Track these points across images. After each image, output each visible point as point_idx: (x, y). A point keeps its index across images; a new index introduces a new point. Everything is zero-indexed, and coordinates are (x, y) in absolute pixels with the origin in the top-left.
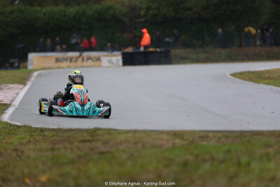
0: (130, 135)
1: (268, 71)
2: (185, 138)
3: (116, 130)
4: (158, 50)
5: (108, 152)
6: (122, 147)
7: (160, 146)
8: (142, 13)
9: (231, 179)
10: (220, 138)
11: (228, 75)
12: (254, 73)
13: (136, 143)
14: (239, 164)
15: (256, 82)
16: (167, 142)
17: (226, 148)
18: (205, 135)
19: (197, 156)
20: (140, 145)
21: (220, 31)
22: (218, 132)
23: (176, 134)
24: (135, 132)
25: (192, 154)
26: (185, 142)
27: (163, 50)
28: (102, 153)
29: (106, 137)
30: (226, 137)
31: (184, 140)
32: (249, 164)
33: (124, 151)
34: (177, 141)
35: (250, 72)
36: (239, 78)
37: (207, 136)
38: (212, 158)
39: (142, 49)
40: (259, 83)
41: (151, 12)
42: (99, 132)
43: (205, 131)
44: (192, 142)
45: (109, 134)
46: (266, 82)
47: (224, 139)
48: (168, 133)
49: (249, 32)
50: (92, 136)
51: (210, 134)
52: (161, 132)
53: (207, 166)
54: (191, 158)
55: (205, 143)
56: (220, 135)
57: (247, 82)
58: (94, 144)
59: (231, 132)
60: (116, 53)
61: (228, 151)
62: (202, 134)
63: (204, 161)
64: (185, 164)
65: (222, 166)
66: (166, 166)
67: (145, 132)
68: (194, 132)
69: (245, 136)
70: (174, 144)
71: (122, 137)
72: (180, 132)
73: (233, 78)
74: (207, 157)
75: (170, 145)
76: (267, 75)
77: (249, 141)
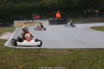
0: (52, 50)
1: (103, 26)
2: (73, 51)
3: (47, 49)
4: (62, 19)
5: (44, 57)
6: (50, 55)
7: (64, 54)
8: (56, 5)
9: (90, 66)
10: (86, 51)
11: (88, 28)
12: (98, 27)
13: (55, 53)
14: (93, 60)
15: (99, 30)
16: (66, 53)
17: (88, 55)
18: (80, 50)
19: (78, 58)
20: (56, 54)
21: (85, 12)
22: (85, 49)
23: (70, 50)
24: (54, 49)
25: (76, 57)
26: (73, 53)
27: (64, 19)
28: (42, 57)
29: (44, 51)
30: (88, 51)
31: (72, 52)
32: (97, 61)
33: (50, 56)
34: (70, 52)
35: (96, 27)
36: (93, 29)
37: (81, 51)
38: (83, 59)
39: (56, 19)
40: (100, 30)
41: (59, 5)
42: (41, 50)
43: (80, 49)
44: (76, 53)
45: (45, 50)
46: (102, 30)
47: (87, 51)
48: (67, 49)
49: (96, 12)
50: (38, 51)
51: (82, 50)
52: (64, 49)
53: (81, 62)
54: (75, 59)
55: (80, 53)
56: (86, 50)
57: (95, 30)
58: (39, 54)
59: (90, 49)
60: (46, 20)
61: (89, 56)
62: (79, 50)
63: (80, 59)
64: (73, 61)
65: (87, 62)
66: (66, 62)
67: (58, 49)
68: (76, 49)
69: (95, 50)
70: (69, 53)
71: (50, 51)
72: (71, 49)
73: (90, 29)
74: (81, 58)
75: (67, 54)
76: (103, 28)
77: (97, 52)
